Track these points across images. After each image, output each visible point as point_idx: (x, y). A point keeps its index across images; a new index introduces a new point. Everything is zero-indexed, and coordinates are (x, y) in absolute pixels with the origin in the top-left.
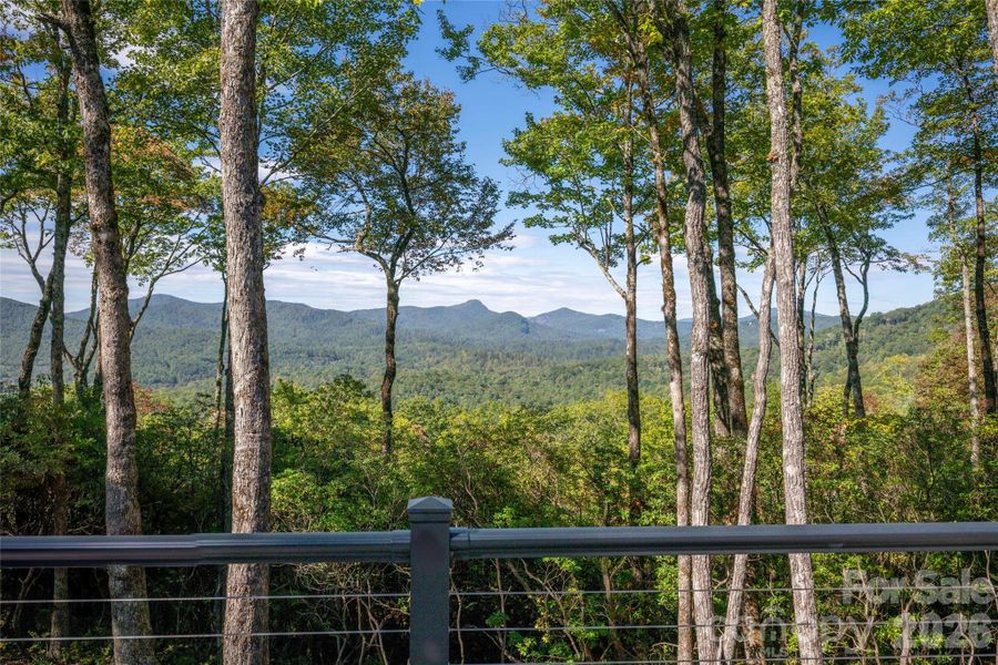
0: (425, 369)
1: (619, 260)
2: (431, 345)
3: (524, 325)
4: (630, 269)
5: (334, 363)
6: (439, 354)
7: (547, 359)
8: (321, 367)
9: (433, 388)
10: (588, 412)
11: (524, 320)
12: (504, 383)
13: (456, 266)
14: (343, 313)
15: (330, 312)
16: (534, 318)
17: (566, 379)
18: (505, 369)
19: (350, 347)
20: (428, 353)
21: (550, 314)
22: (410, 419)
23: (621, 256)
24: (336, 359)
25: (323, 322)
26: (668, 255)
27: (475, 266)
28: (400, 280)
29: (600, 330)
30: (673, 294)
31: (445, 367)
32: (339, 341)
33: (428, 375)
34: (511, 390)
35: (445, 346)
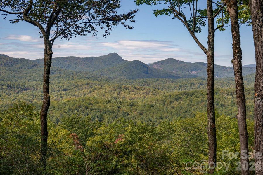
0: (82, 97)
1: (202, 28)
2: (86, 81)
3: (145, 69)
4: (210, 33)
5: (24, 92)
6: (91, 87)
7: (160, 90)
8: (16, 95)
9: (87, 108)
10: (184, 125)
11: (145, 66)
12: (132, 106)
13: (92, 32)
14: (30, 61)
15: (22, 60)
16: (152, 65)
17: (171, 102)
18: (133, 96)
19: (34, 82)
20: (84, 86)
21: (162, 62)
22: (69, 130)
23: (204, 24)
24: (25, 89)
25: (18, 66)
26: (237, 23)
27: (105, 34)
28: (53, 40)
29: (193, 73)
30: (240, 51)
31: (95, 95)
32: (28, 78)
33: (84, 100)
34: (136, 110)
35: (95, 82)
